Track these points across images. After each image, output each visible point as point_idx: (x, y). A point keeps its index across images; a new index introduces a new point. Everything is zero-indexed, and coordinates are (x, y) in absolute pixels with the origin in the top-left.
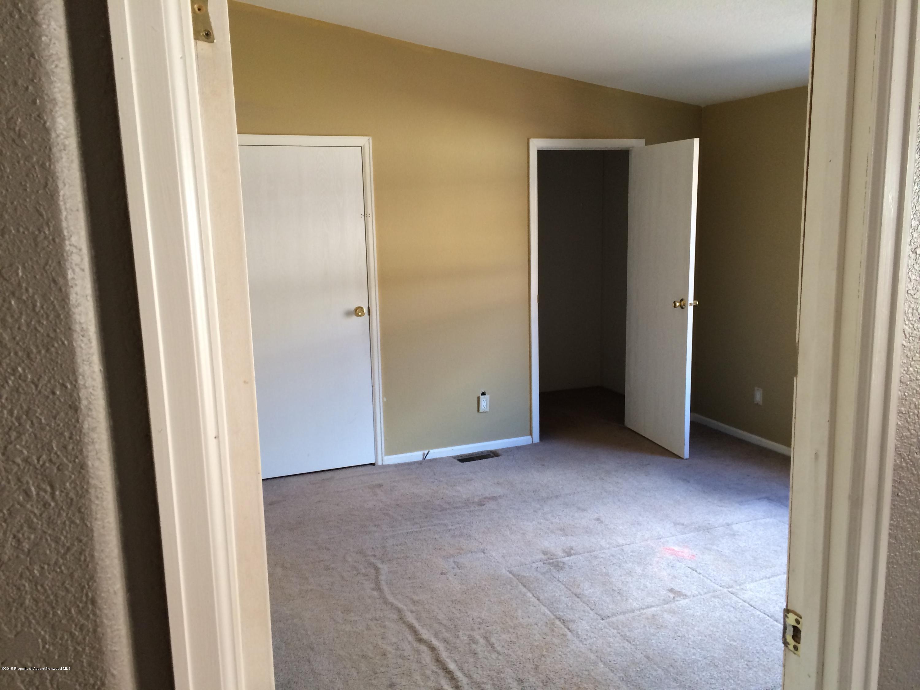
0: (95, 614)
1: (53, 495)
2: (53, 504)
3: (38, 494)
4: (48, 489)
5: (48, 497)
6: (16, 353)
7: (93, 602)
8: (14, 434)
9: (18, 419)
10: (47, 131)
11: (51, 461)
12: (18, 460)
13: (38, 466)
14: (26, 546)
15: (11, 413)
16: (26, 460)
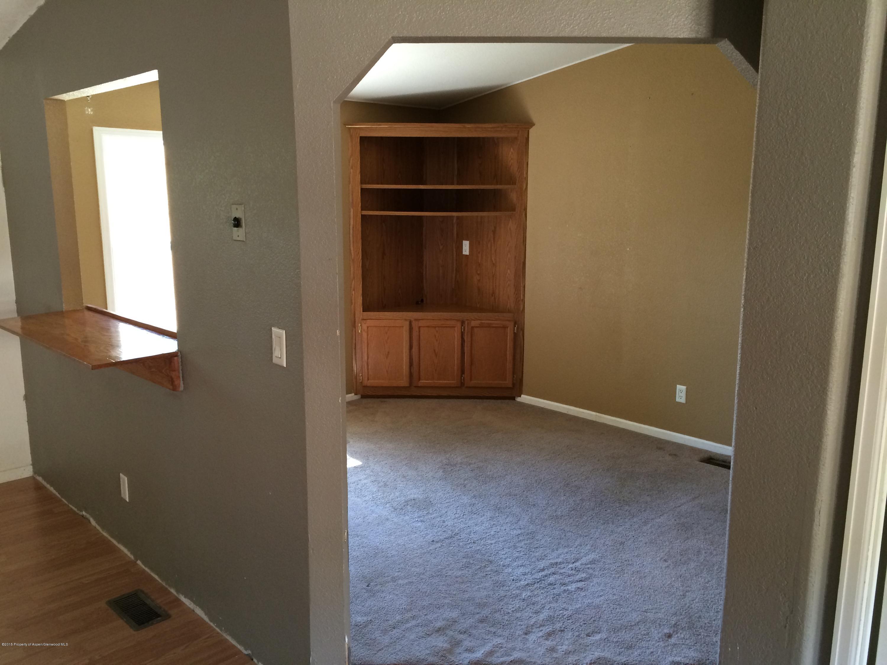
0: (833, 314)
1: (828, 274)
2: (828, 276)
3: (824, 272)
4: (828, 271)
5: (827, 273)
6: (827, 228)
7: (833, 310)
8: (821, 252)
9: (824, 247)
10: (850, 162)
11: (830, 262)
12: (821, 260)
13: (826, 263)
14: (818, 286)
15: (822, 245)
16: (823, 260)
